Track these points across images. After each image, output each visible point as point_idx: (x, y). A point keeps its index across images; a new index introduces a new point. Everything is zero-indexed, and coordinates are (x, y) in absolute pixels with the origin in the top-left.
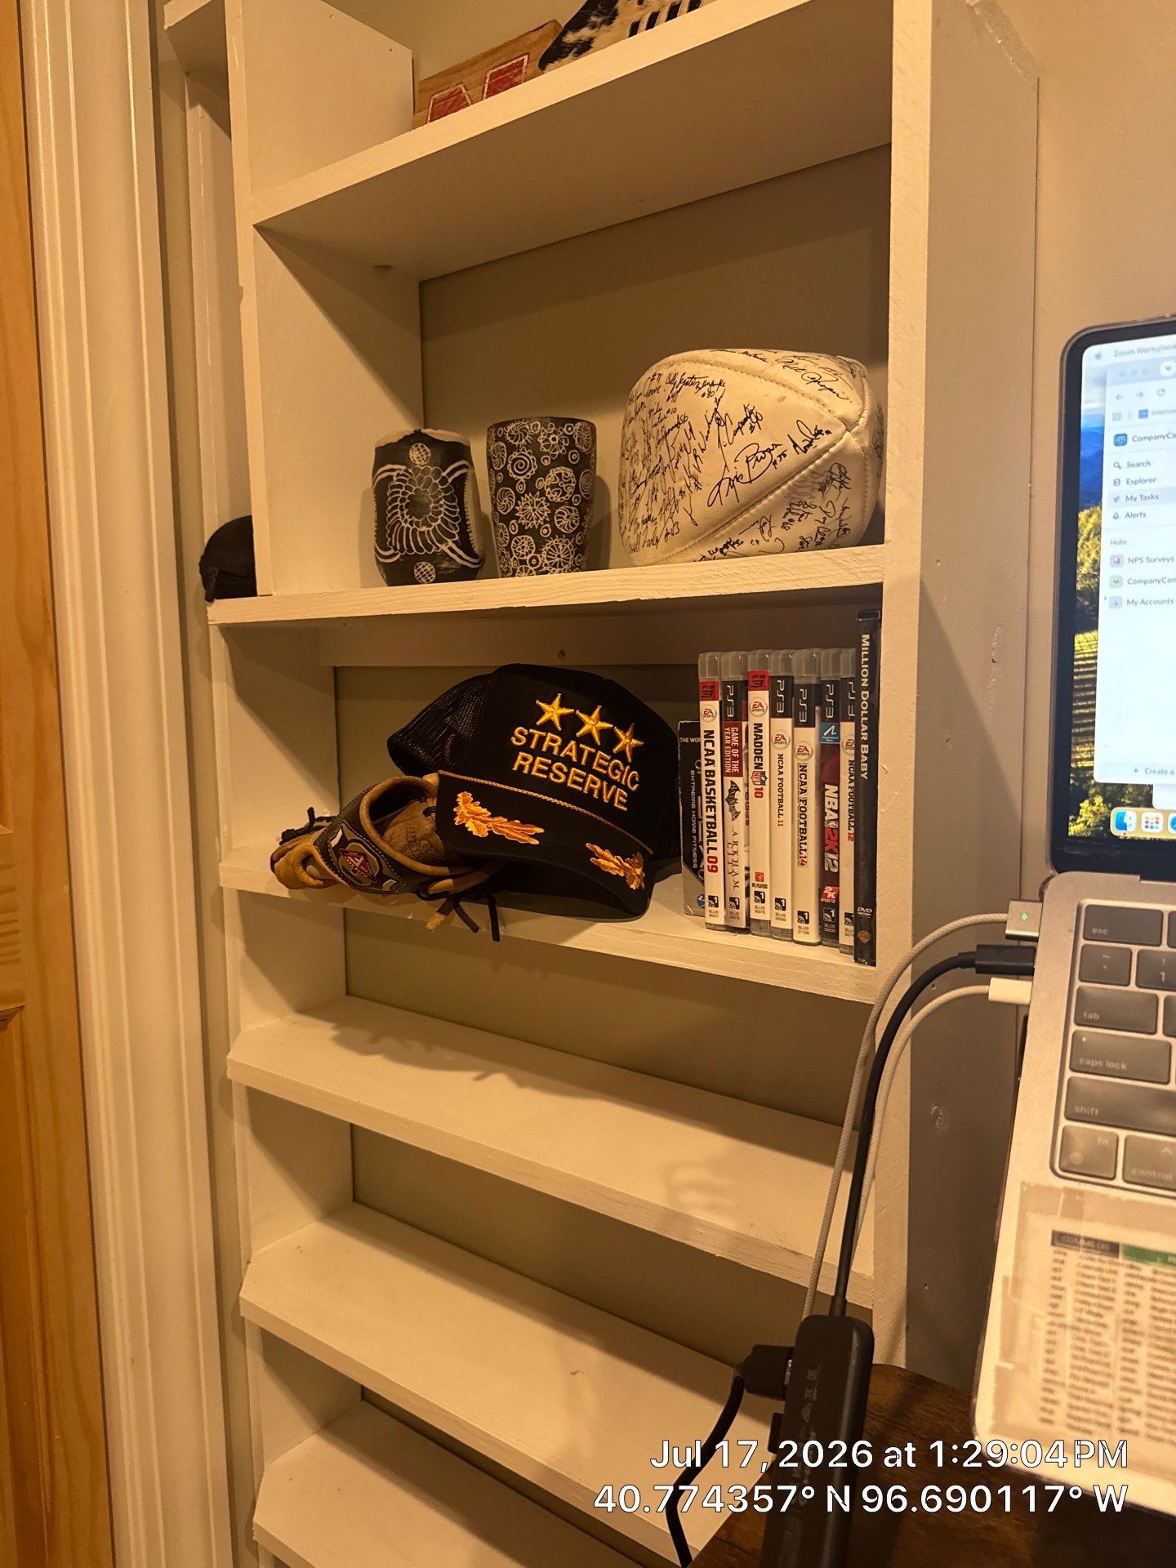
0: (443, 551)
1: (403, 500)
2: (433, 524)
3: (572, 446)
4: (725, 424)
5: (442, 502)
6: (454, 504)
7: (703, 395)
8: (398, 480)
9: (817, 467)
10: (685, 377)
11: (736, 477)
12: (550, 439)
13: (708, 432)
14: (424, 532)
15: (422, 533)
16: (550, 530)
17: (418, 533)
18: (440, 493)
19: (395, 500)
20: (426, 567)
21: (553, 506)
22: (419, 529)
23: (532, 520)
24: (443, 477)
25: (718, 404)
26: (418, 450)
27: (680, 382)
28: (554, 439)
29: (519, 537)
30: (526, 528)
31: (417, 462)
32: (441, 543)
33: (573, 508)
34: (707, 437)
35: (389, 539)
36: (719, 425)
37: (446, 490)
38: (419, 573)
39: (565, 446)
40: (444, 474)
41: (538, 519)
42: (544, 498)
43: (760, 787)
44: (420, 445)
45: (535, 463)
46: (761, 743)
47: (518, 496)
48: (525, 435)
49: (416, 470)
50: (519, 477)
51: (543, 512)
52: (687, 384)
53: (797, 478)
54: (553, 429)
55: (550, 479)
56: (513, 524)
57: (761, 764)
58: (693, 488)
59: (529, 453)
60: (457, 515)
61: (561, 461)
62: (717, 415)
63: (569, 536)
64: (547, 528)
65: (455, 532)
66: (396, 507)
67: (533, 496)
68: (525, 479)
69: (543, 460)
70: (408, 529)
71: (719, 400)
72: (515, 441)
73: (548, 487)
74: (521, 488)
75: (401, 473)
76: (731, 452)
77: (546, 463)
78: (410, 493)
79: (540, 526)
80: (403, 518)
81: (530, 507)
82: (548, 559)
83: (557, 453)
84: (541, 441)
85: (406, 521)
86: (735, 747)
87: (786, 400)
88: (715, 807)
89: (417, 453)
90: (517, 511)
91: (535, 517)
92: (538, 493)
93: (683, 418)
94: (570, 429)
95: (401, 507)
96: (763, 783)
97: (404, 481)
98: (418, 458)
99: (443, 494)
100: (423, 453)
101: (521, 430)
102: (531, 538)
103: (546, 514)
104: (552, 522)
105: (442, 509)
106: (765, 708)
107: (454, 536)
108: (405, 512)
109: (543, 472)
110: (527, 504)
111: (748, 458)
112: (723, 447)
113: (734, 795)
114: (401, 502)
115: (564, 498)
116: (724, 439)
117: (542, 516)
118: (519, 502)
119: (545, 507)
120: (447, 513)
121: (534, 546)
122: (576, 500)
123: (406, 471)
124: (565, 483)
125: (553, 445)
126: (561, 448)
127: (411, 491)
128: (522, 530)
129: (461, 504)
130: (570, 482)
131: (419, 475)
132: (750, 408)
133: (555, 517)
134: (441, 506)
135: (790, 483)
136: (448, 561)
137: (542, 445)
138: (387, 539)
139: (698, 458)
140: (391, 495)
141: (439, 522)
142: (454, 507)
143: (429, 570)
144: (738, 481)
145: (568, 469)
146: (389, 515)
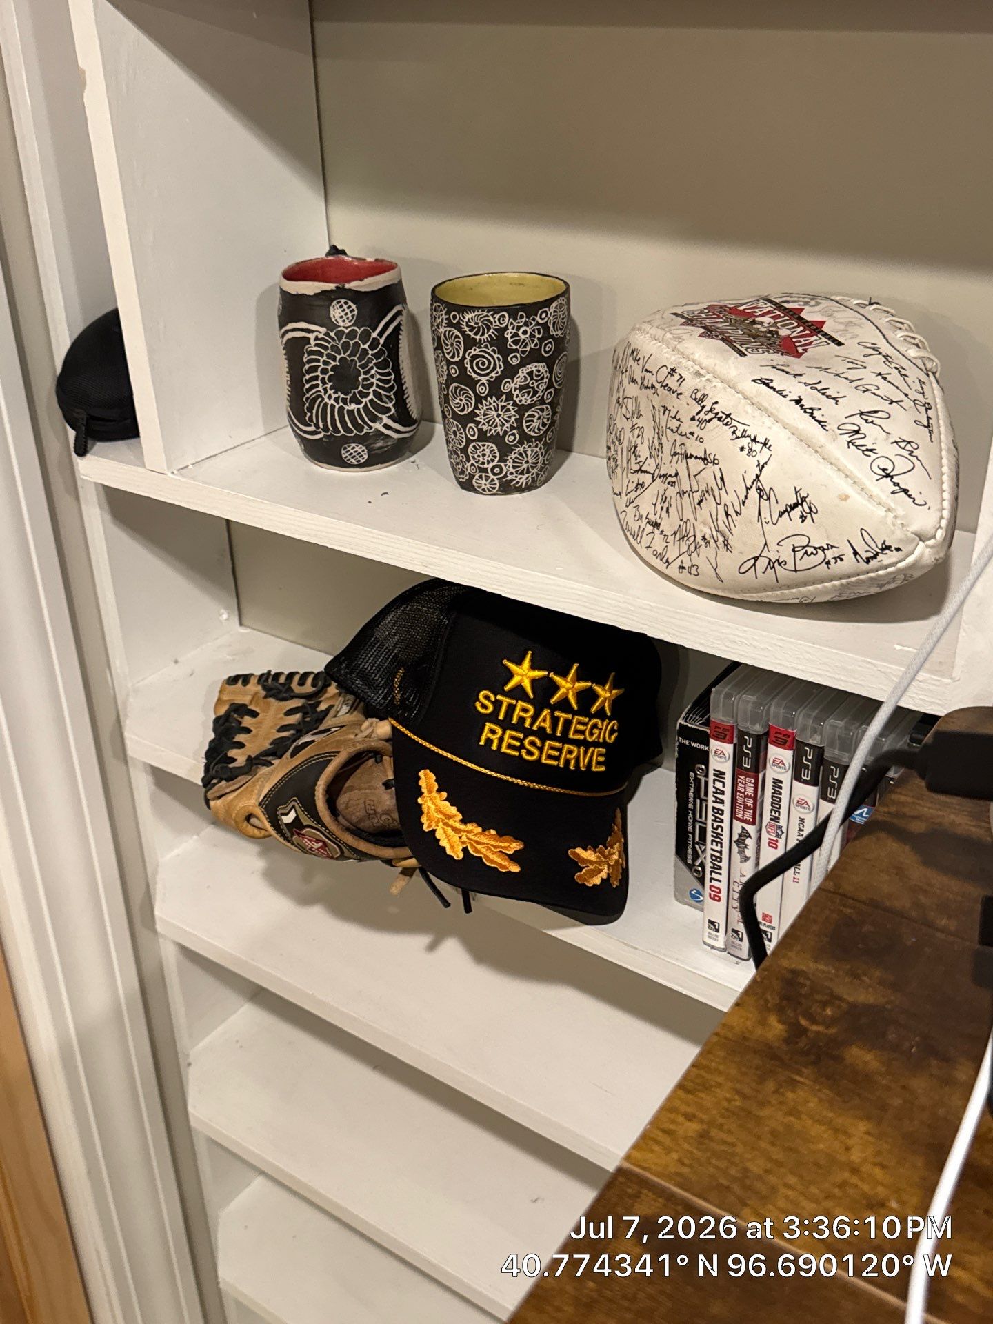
0: (377, 430)
1: (324, 371)
2: (364, 400)
3: (547, 335)
4: (768, 498)
5: (373, 372)
6: (387, 370)
7: (742, 449)
8: (316, 345)
9: (879, 576)
10: (718, 408)
11: (778, 560)
12: (520, 333)
13: (746, 497)
14: (353, 410)
15: (351, 412)
16: (518, 436)
17: (345, 412)
18: (370, 360)
19: (315, 369)
20: (357, 448)
21: (522, 409)
22: (347, 407)
23: (496, 426)
24: (374, 338)
25: (761, 471)
26: (341, 306)
27: (711, 411)
28: (525, 332)
29: (480, 444)
30: (488, 435)
31: (341, 324)
32: (374, 422)
33: (544, 407)
34: (744, 503)
35: (309, 414)
36: (761, 497)
37: (377, 356)
38: (347, 454)
39: (538, 338)
40: (374, 335)
41: (503, 425)
42: (512, 402)
43: (775, 839)
44: (343, 301)
45: (501, 363)
46: (780, 799)
47: (479, 399)
48: (489, 329)
49: (340, 334)
50: (479, 378)
51: (510, 417)
52: (720, 419)
53: (853, 579)
54: (524, 320)
55: (519, 379)
56: (471, 427)
57: (779, 819)
58: (721, 545)
59: (493, 351)
60: (392, 382)
61: (534, 356)
62: (759, 484)
63: (538, 439)
64: (514, 434)
65: (390, 405)
66: (316, 378)
67: (498, 400)
68: (487, 380)
69: (511, 359)
70: (333, 407)
71: (763, 467)
72: (476, 334)
73: (516, 389)
74: (483, 391)
75: (320, 336)
76: (774, 533)
77: (515, 362)
78: (333, 363)
79: (506, 432)
80: (325, 394)
81: (493, 412)
82: (514, 467)
83: (528, 348)
84: (509, 336)
85: (330, 397)
86: (750, 797)
87: (848, 501)
88: (721, 844)
89: (340, 310)
90: (477, 416)
91: (499, 423)
92: (504, 397)
93: (712, 457)
94: (544, 315)
95: (323, 378)
96: (779, 836)
97: (326, 348)
98: (341, 317)
99: (375, 361)
100: (348, 311)
101: (482, 322)
102: (494, 446)
103: (513, 419)
104: (520, 427)
105: (374, 380)
106: (787, 766)
107: (389, 410)
108: (329, 385)
109: (511, 372)
110: (491, 409)
111: (794, 548)
112: (764, 524)
113: (744, 840)
114: (322, 373)
115: (535, 398)
116: (765, 514)
117: (507, 422)
118: (479, 406)
119: (512, 412)
120: (380, 384)
121: (498, 455)
122: (549, 396)
123: (327, 334)
124: (537, 381)
125: (524, 340)
126: (533, 341)
127: (335, 361)
128: (483, 436)
129: (397, 369)
130: (543, 378)
131: (344, 340)
132: (803, 494)
133: (524, 421)
134: (373, 376)
135: (844, 581)
136: (382, 439)
137: (510, 341)
138: (306, 414)
139: (729, 517)
140: (309, 361)
141: (371, 396)
142: (388, 374)
143: (360, 451)
144: (780, 564)
145: (541, 364)
146: (307, 386)
